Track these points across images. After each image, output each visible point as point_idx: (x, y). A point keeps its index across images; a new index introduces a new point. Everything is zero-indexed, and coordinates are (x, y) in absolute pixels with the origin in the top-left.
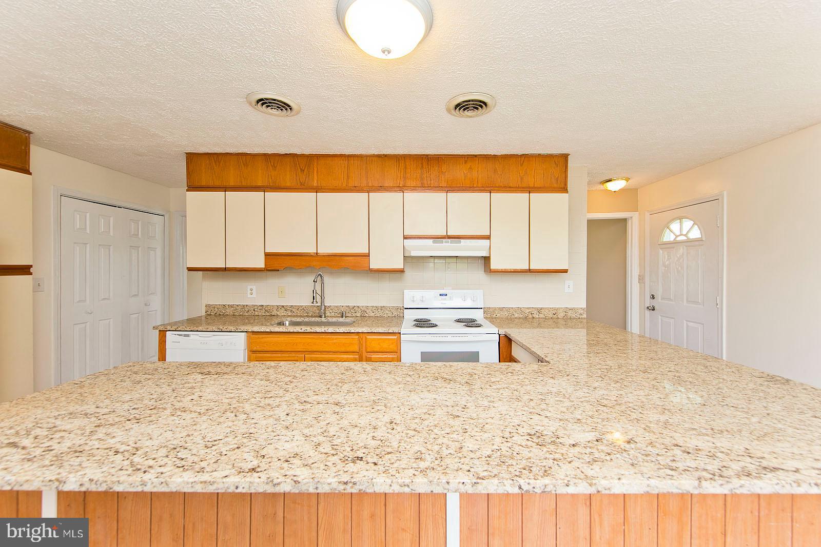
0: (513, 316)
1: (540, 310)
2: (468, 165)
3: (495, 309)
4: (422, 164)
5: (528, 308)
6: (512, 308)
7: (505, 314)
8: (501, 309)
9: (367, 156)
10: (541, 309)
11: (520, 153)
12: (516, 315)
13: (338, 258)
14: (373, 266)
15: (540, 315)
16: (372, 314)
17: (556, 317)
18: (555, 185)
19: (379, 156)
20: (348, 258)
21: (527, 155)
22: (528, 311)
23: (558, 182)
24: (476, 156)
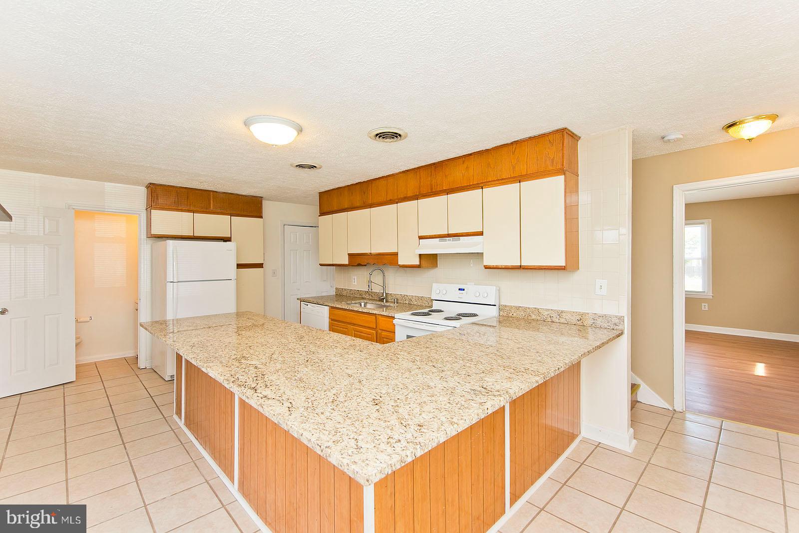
0: (530, 318)
1: (560, 313)
2: (465, 165)
3: (511, 307)
4: (431, 172)
5: (547, 310)
6: (529, 308)
7: (521, 314)
8: (518, 308)
9: (397, 174)
10: (562, 312)
11: (509, 142)
12: (534, 317)
13: (382, 256)
14: (401, 262)
15: (560, 319)
16: (415, 303)
17: (582, 324)
18: (551, 168)
19: (404, 172)
20: (386, 256)
21: (517, 141)
22: (546, 313)
23: (554, 163)
24: (471, 154)
